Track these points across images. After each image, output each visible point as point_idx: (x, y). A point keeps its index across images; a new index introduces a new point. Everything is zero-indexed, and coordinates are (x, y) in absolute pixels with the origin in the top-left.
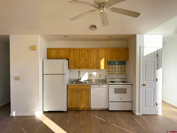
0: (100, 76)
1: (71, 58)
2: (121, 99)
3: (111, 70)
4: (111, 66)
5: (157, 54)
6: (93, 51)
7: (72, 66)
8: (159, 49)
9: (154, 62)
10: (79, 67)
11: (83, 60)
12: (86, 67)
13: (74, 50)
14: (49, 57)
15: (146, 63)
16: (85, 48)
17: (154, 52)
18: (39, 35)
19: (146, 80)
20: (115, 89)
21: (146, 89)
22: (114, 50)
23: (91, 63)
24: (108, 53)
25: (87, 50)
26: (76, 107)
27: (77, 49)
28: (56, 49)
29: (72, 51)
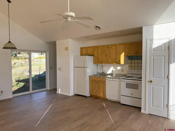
0: (122, 71)
1: (96, 55)
2: (132, 94)
3: (133, 65)
4: (133, 61)
5: (168, 47)
6: (112, 47)
7: (96, 61)
8: (171, 40)
9: (165, 56)
10: (101, 62)
11: (104, 55)
12: (106, 62)
13: (97, 47)
14: (82, 54)
15: (154, 57)
16: (105, 45)
17: (165, 44)
18: (70, 39)
19: (153, 77)
20: (126, 83)
21: (154, 86)
22: (132, 44)
23: (110, 58)
24: (125, 48)
25: (107, 47)
26: (95, 95)
27: (99, 46)
28: (85, 48)
29: (96, 48)
